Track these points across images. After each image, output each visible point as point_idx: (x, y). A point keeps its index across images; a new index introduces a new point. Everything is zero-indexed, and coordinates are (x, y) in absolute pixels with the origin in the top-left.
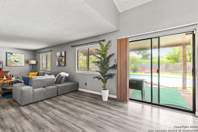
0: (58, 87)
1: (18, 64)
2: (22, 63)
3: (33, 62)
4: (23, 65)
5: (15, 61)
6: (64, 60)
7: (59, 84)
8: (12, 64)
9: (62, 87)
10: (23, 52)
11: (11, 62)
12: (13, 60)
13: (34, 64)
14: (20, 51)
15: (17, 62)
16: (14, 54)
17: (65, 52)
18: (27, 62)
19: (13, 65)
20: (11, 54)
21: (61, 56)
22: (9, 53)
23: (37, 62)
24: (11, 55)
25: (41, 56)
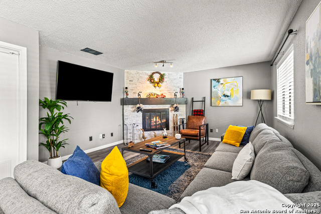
1: (229, 102)
2: (237, 100)
3: (261, 94)
4: (240, 103)
5: (225, 96)
8: (219, 101)
10: (240, 72)
11: (218, 98)
12: (220, 94)
13: (263, 101)
14: (233, 72)
15: (228, 96)
16: (222, 81)
18: (248, 95)
19: (221, 104)
20: (218, 81)
22: (214, 80)
24: (217, 83)
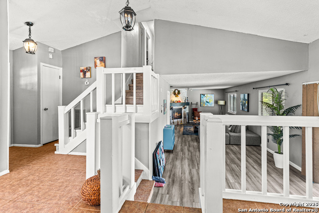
0: (230, 136)
1: (209, 105)
3: (222, 103)
4: (213, 105)
5: (207, 102)
6: (247, 104)
7: (234, 132)
9: (235, 136)
10: (213, 92)
11: (204, 103)
12: (205, 101)
13: (222, 105)
14: (210, 92)
16: (206, 95)
17: (248, 95)
18: (216, 102)
19: (205, 105)
20: (204, 95)
21: (244, 99)
22: (202, 94)
23: (225, 103)
25: (229, 95)
